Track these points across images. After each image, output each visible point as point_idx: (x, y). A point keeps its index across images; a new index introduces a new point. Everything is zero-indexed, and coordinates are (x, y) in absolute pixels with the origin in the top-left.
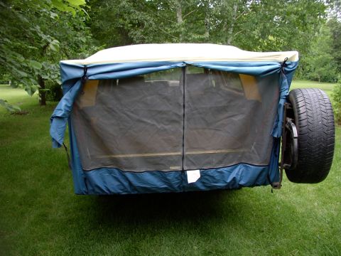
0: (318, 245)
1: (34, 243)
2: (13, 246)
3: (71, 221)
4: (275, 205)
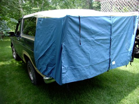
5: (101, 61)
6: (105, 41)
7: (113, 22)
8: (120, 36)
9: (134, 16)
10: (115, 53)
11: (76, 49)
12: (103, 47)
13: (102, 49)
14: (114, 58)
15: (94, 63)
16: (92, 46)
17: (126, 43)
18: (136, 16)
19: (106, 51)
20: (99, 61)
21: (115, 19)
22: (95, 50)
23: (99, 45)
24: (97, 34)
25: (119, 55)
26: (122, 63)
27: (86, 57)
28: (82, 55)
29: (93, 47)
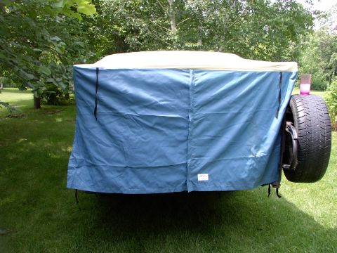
0: (314, 241)
1: (41, 240)
2: (20, 243)
3: (75, 220)
4: (271, 205)
5: (156, 164)
6: (171, 122)
7: (197, 83)
8: (228, 116)
9: (281, 73)
10: (207, 155)
11: (94, 128)
12: (165, 134)
13: (160, 138)
14: (201, 166)
15: (135, 163)
16: (131, 127)
17: (251, 136)
18: (291, 73)
19: (174, 144)
20: (150, 163)
21: (203, 75)
22: (139, 137)
23: (152, 128)
24: (145, 104)
25: (227, 162)
26: (230, 182)
27: (116, 147)
28: (107, 142)
29: (136, 130)
